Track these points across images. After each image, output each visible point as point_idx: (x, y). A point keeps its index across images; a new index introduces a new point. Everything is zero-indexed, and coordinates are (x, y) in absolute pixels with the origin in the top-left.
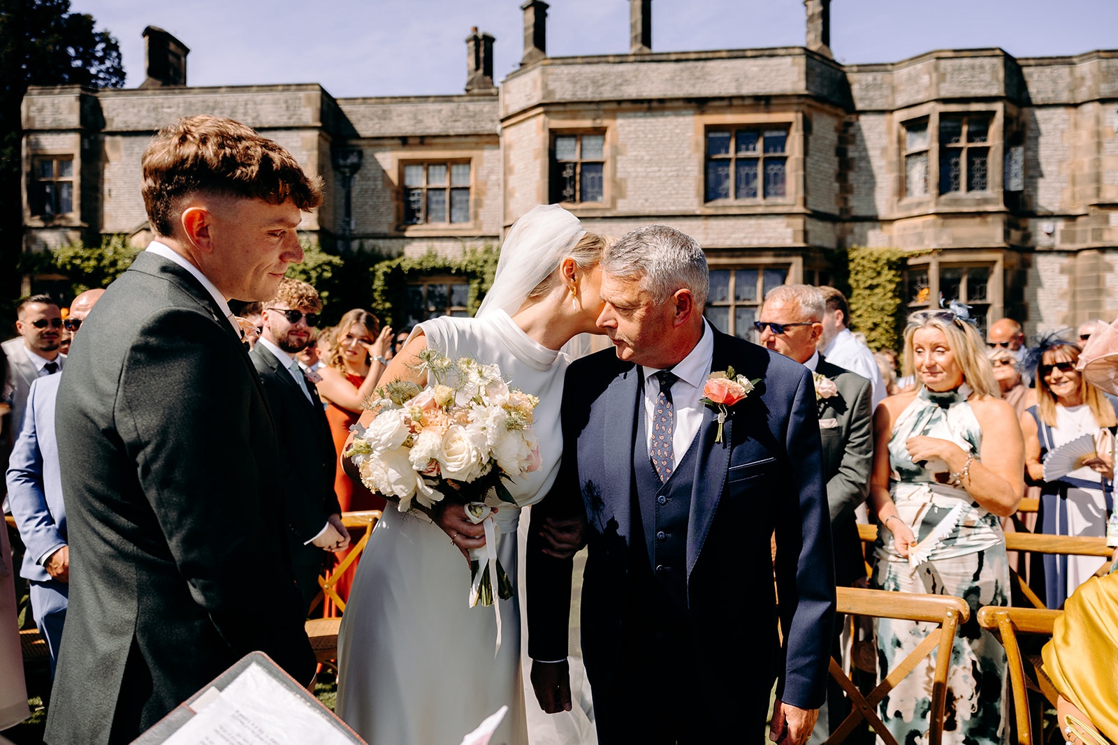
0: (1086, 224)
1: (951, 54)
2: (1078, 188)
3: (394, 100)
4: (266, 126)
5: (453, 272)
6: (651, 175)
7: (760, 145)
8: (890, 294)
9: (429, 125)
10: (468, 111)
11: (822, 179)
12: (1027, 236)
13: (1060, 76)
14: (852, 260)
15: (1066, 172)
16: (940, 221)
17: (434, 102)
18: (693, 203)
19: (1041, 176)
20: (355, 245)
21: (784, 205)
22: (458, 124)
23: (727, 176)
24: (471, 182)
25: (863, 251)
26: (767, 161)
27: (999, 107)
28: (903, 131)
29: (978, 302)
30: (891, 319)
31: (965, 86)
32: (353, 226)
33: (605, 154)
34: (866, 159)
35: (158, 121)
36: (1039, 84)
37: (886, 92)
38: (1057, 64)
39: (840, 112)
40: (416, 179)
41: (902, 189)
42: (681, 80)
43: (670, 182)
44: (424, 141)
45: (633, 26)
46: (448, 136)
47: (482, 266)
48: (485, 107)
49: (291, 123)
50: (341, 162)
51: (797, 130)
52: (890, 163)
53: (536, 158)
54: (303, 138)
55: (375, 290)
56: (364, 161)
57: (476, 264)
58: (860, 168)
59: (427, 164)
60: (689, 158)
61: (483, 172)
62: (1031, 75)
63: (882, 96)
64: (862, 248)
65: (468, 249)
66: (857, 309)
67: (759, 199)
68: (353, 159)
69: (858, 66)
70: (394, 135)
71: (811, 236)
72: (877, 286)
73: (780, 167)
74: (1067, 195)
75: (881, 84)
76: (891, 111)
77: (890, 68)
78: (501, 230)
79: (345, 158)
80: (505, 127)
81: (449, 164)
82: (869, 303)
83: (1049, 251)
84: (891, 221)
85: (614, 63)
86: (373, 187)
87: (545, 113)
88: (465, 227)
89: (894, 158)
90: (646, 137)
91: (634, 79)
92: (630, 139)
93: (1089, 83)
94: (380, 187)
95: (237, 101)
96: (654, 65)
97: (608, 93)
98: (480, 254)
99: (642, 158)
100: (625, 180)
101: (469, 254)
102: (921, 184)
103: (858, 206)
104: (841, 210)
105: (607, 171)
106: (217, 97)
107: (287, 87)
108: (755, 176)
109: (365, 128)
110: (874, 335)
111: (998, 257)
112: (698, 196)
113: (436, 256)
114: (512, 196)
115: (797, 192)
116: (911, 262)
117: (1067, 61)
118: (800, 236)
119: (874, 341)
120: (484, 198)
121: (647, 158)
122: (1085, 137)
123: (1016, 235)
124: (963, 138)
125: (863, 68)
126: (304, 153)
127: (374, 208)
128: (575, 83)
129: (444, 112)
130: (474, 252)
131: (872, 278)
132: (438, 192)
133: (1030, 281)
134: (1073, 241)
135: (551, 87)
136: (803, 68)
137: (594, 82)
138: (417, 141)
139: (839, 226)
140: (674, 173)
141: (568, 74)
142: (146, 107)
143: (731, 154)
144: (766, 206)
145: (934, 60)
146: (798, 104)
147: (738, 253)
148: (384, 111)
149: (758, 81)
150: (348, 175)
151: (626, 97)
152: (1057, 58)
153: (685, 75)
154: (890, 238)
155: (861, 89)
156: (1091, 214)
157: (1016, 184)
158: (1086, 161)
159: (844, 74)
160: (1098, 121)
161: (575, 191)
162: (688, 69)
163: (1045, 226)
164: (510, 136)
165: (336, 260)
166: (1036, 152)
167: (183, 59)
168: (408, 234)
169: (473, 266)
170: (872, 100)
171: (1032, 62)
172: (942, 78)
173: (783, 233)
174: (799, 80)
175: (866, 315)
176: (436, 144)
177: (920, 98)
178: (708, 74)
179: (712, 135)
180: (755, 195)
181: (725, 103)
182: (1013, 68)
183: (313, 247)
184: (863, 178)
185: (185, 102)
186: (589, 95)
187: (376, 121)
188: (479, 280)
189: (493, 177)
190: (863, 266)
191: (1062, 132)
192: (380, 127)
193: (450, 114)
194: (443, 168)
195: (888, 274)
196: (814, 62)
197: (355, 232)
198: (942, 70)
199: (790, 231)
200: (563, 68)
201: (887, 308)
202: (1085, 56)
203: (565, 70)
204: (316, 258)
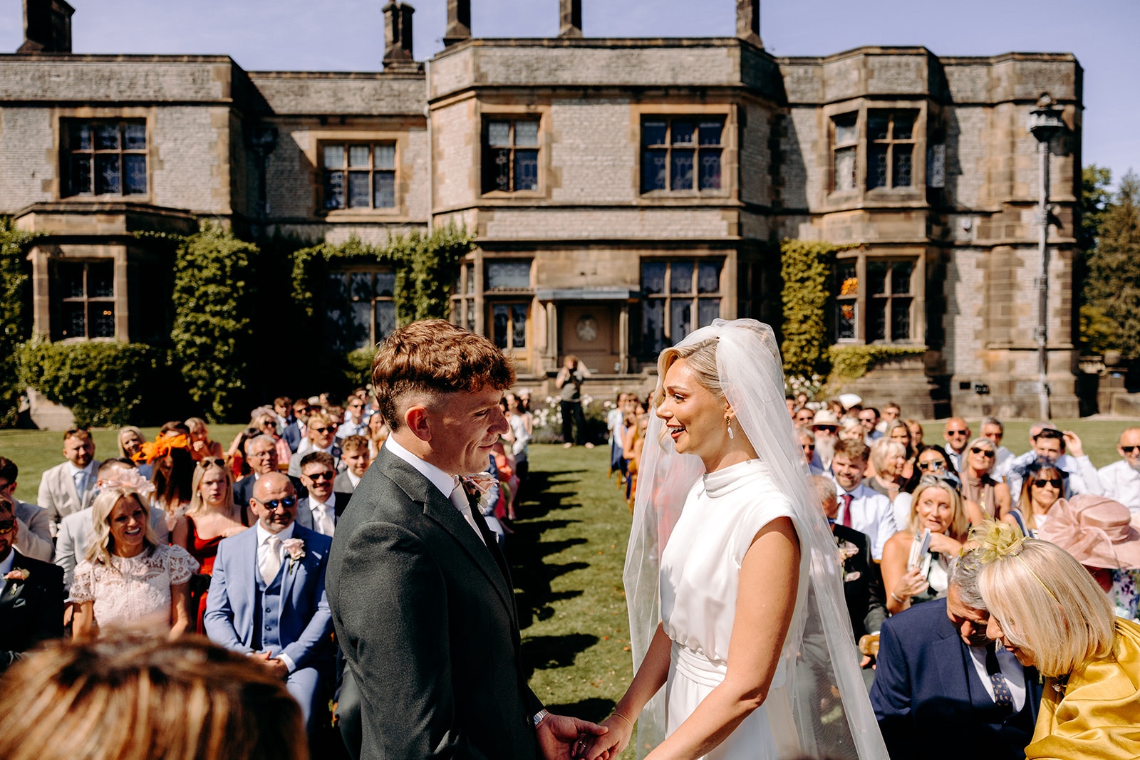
0: (1000, 220)
1: (878, 51)
2: (993, 186)
3: (311, 76)
4: (171, 99)
5: (379, 259)
6: (587, 164)
7: (695, 136)
8: (820, 287)
9: (350, 103)
10: (392, 90)
11: (755, 172)
12: (947, 231)
13: (978, 76)
14: (784, 253)
15: (983, 170)
16: (867, 216)
17: (355, 79)
18: (629, 194)
19: (961, 173)
20: (271, 230)
21: (719, 198)
22: (382, 103)
23: (663, 167)
24: (396, 166)
25: (794, 244)
26: (703, 153)
27: (922, 105)
28: (833, 125)
29: (902, 295)
30: (820, 312)
31: (891, 83)
32: (268, 211)
33: (540, 141)
34: (798, 152)
35: (45, 91)
36: (960, 83)
37: (817, 85)
38: (976, 63)
39: (773, 105)
40: (337, 161)
41: (832, 183)
42: (617, 67)
43: (606, 171)
44: (345, 120)
45: (563, 5)
46: (371, 116)
47: (410, 255)
48: (412, 86)
49: (199, 97)
50: (255, 141)
51: (732, 122)
52: (820, 157)
53: (467, 143)
54: (212, 115)
55: (295, 279)
56: (278, 140)
57: (403, 251)
58: (792, 162)
59: (349, 145)
60: (625, 147)
61: (409, 155)
62: (952, 74)
63: (813, 90)
64: (793, 241)
65: (393, 236)
66: (789, 302)
67: (695, 191)
68: (267, 138)
69: (790, 58)
70: (312, 113)
71: (745, 229)
72: (808, 279)
73: (714, 158)
74: (984, 191)
75: (812, 78)
76: (822, 106)
77: (820, 61)
78: (429, 218)
79: (259, 137)
80: (434, 110)
81: (372, 146)
82: (800, 295)
83: (967, 246)
84: (821, 215)
85: (549, 47)
86: (289, 168)
87: (478, 96)
88: (391, 213)
89: (824, 152)
90: (581, 124)
91: (569, 65)
92: (565, 126)
93: (1004, 84)
94: (297, 168)
95: (137, 72)
96: (589, 51)
97: (542, 78)
98: (407, 242)
99: (578, 147)
100: (560, 169)
101: (394, 240)
102: (850, 178)
103: (789, 199)
104: (773, 202)
105: (541, 160)
106: (114, 66)
107: (193, 58)
108: (691, 167)
109: (282, 103)
110: (805, 327)
111: (921, 251)
112: (634, 186)
113: (359, 243)
114: (442, 182)
115: (732, 185)
116: (840, 255)
117: (984, 61)
118: (735, 229)
119: (804, 333)
120: (410, 182)
121: (582, 146)
122: (1000, 136)
123: (936, 230)
124: (890, 135)
125: (795, 61)
126: (214, 130)
127: (291, 191)
128: (509, 66)
129: (366, 90)
130: (400, 239)
131: (803, 272)
132: (360, 175)
133: (949, 274)
134: (988, 237)
135: (483, 70)
136: (738, 60)
137: (528, 66)
138: (337, 120)
139: (771, 219)
140: (611, 163)
141: (502, 56)
142: (30, 74)
143: (667, 145)
144: (702, 198)
145: (862, 57)
146: (733, 96)
147: (674, 246)
148: (301, 87)
149: (695, 71)
150: (262, 154)
151: (561, 82)
152: (976, 58)
153: (621, 62)
154: (820, 231)
155: (793, 82)
156: (1005, 211)
157: (938, 181)
158: (1001, 159)
159: (777, 66)
160: (1012, 121)
161: (509, 179)
162: (624, 56)
163: (963, 222)
164: (439, 118)
165: (252, 247)
166: (956, 149)
167: (67, 20)
168: (329, 219)
169: (400, 254)
170: (803, 93)
171: (953, 61)
172: (870, 74)
173: (717, 226)
174: (734, 72)
175: (797, 307)
176: (359, 124)
177: (850, 93)
178: (645, 62)
179: (647, 124)
180: (690, 187)
181: (661, 93)
182: (936, 66)
183: (225, 233)
184: (794, 172)
185: (76, 71)
186: (523, 79)
187: (292, 97)
188: (406, 269)
189: (420, 161)
190: (795, 259)
191: (980, 130)
192: (297, 105)
193: (373, 92)
194: (366, 150)
195: (818, 268)
196: (749, 54)
197: (271, 216)
198: (870, 66)
199: (725, 223)
200: (495, 50)
201: (817, 300)
202: (1002, 58)
203: (498, 52)
204: (229, 245)
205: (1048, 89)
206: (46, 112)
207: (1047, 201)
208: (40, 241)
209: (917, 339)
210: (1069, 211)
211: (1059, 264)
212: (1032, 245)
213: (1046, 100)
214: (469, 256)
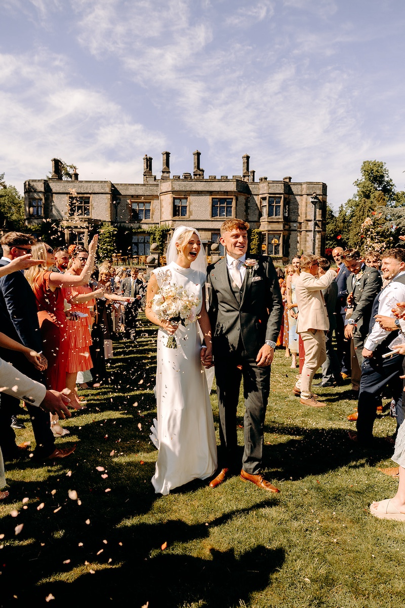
0: (304, 225)
2: (302, 216)
4: (96, 192)
5: (146, 232)
6: (199, 210)
7: (226, 203)
9: (139, 192)
10: (150, 188)
11: (241, 212)
12: (290, 227)
13: (299, 188)
16: (269, 223)
17: (140, 186)
18: (209, 217)
22: (147, 192)
23: (217, 211)
24: (151, 208)
26: (227, 207)
27: (282, 196)
28: (261, 200)
29: (277, 243)
31: (275, 190)
33: (187, 204)
34: (253, 207)
35: (65, 190)
36: (294, 189)
38: (298, 185)
39: (247, 195)
40: (136, 207)
42: (206, 187)
43: (204, 212)
44: (138, 197)
45: (194, 163)
46: (145, 196)
47: (154, 231)
48: (155, 188)
49: (103, 192)
51: (234, 200)
53: (169, 204)
54: (107, 196)
56: (121, 201)
58: (251, 209)
59: (139, 203)
60: (208, 205)
61: (154, 205)
62: (292, 187)
63: (257, 191)
68: (118, 201)
69: (251, 183)
70: (129, 195)
72: (254, 239)
73: (230, 209)
74: (299, 217)
75: (256, 188)
76: (259, 195)
77: (258, 184)
78: (159, 222)
79: (116, 201)
80: (161, 195)
81: (145, 203)
83: (295, 231)
84: (258, 222)
86: (123, 209)
87: (172, 193)
88: (149, 221)
89: (259, 207)
90: (197, 200)
91: (195, 186)
92: (193, 201)
93: (304, 190)
94: (125, 209)
95: (88, 185)
96: (199, 182)
97: (188, 189)
98: (154, 228)
99: (197, 206)
100: (192, 211)
102: (265, 213)
103: (250, 219)
105: (188, 208)
106: (82, 184)
107: (101, 182)
108: (224, 211)
109: (123, 192)
111: (282, 232)
112: (210, 215)
113: (141, 228)
114: (163, 213)
116: (262, 233)
117: (300, 184)
120: (154, 213)
122: (304, 203)
124: (275, 203)
126: (107, 200)
127: (124, 215)
128: (180, 186)
129: (143, 189)
130: (151, 227)
132: (142, 211)
133: (291, 238)
134: (301, 229)
135: (174, 186)
136: (236, 185)
137: (185, 186)
138: (136, 197)
140: (205, 210)
142: (62, 186)
143: (219, 205)
145: (268, 183)
146: (235, 194)
148: (127, 188)
149: (225, 187)
150: (117, 205)
151: (193, 190)
155: (253, 189)
156: (305, 222)
157: (287, 215)
158: (304, 209)
159: (247, 185)
160: (306, 200)
161: (180, 213)
162: (208, 184)
163: (294, 225)
164: (162, 197)
165: (116, 229)
169: (152, 231)
170: (254, 191)
171: (292, 184)
172: (270, 188)
174: (235, 188)
176: (141, 197)
177: (265, 192)
178: (213, 184)
179: (214, 201)
180: (224, 215)
181: (217, 193)
182: (287, 186)
183: (110, 226)
184: (251, 212)
186: (183, 189)
187: (125, 190)
188: (153, 235)
189: (157, 208)
193: (145, 189)
194: (143, 204)
195: (257, 236)
196: (239, 183)
197: (119, 221)
200: (177, 182)
202: (304, 183)
204: (111, 229)
205: (315, 191)
206: (66, 195)
207: (315, 220)
208: (68, 227)
209: (281, 255)
210: (320, 222)
211: (318, 236)
212: (311, 231)
213: (314, 194)
214: (170, 232)
